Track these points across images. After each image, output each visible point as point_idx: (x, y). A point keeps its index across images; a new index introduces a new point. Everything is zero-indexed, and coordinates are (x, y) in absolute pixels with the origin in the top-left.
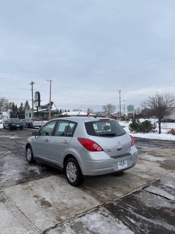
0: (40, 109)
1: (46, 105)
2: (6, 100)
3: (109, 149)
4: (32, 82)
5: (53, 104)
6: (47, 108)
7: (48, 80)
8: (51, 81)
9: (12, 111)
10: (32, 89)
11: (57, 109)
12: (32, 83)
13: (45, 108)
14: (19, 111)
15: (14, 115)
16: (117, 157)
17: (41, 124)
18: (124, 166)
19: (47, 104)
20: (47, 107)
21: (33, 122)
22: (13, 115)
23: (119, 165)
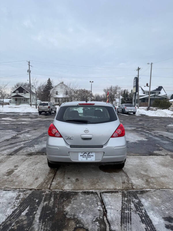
0: (147, 95)
1: (153, 91)
2: (119, 87)
3: (69, 137)
4: (138, 67)
5: (162, 89)
6: (155, 94)
7: (148, 64)
8: (152, 63)
9: (123, 98)
10: (138, 75)
11: (166, 95)
12: (139, 69)
13: (153, 94)
14: (129, 98)
15: (125, 101)
16: (76, 146)
17: (133, 109)
18: (88, 158)
19: (156, 89)
20: (155, 92)
21: (126, 108)
22: (123, 101)
23: (81, 156)
